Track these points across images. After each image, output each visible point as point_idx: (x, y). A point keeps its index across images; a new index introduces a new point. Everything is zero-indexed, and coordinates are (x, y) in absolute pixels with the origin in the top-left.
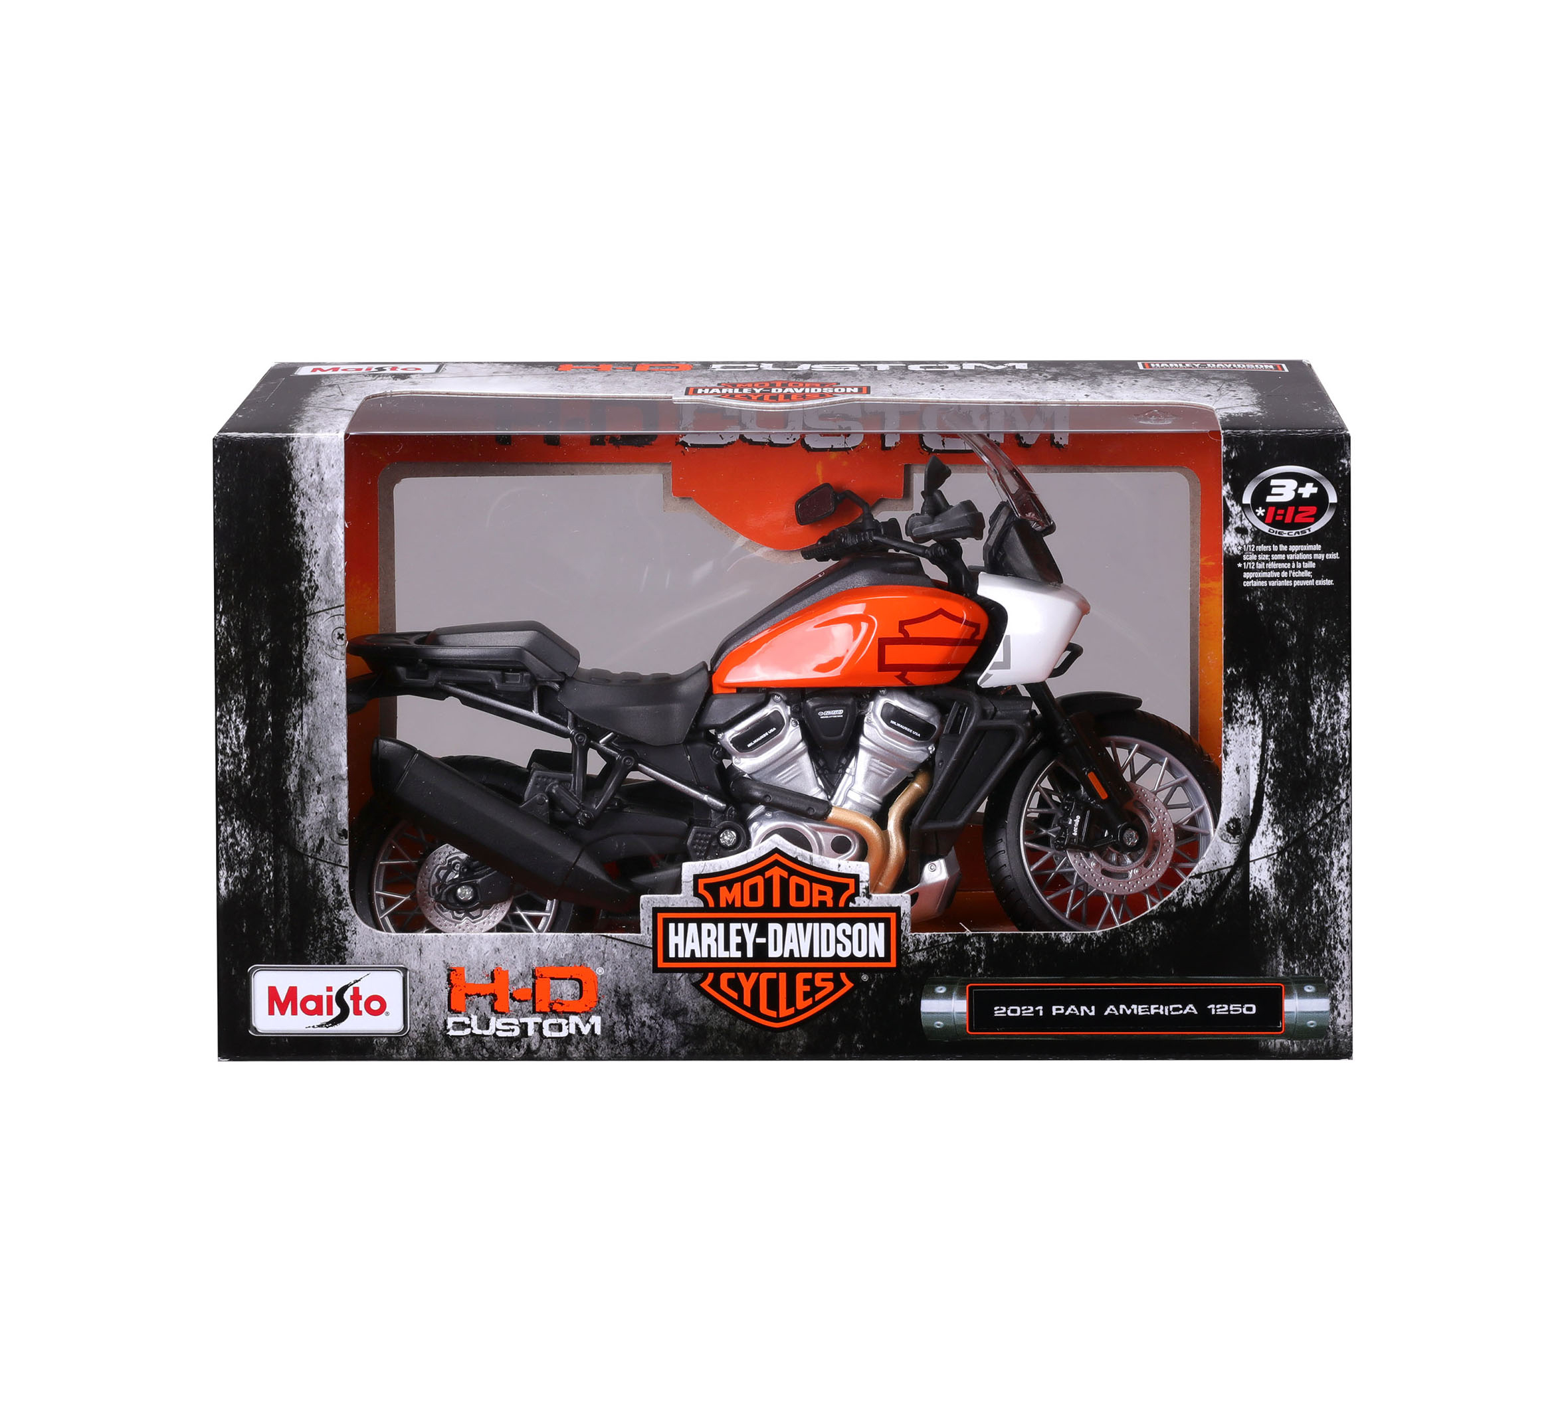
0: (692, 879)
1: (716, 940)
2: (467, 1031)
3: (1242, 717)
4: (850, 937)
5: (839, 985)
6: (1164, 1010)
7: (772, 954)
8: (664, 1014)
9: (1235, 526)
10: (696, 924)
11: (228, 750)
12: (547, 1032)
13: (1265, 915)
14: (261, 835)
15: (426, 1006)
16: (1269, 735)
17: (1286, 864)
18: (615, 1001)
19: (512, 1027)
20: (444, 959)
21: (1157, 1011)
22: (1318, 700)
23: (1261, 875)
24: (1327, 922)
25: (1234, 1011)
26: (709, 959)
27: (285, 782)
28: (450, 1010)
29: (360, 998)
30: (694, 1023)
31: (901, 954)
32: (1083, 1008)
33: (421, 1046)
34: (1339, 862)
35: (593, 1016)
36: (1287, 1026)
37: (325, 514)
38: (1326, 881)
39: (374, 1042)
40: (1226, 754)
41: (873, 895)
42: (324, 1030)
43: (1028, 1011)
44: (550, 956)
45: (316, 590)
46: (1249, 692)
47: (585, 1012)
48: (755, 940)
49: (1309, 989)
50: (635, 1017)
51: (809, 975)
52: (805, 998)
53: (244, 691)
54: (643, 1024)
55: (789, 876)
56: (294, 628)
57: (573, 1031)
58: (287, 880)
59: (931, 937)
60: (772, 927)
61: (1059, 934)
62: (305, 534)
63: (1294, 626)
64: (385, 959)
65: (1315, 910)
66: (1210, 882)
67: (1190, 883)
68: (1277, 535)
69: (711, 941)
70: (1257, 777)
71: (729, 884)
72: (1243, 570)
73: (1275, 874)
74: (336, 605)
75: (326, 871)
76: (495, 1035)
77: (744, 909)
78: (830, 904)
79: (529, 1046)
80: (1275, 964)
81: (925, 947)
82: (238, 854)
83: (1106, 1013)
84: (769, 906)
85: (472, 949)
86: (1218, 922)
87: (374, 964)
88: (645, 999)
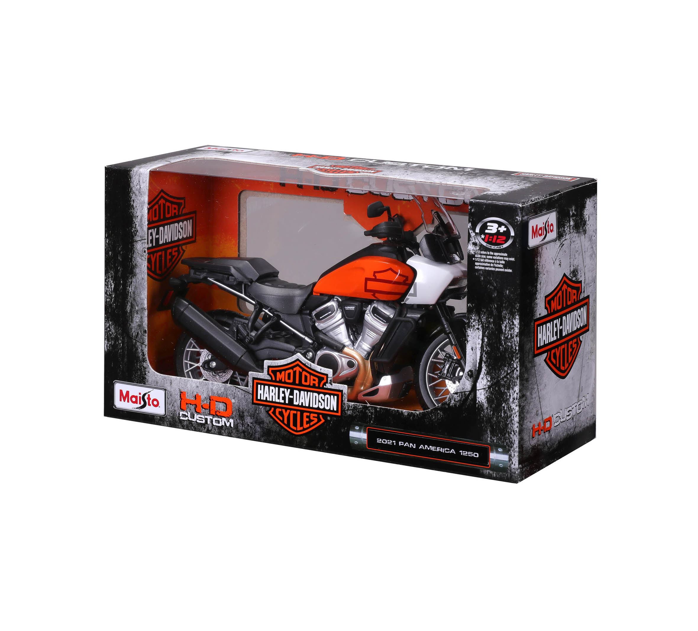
0: (267, 367)
1: (275, 394)
2: (187, 418)
3: (474, 326)
4: (324, 400)
5: (319, 420)
6: (442, 450)
7: (295, 403)
8: (256, 423)
9: (472, 242)
10: (268, 386)
11: (108, 293)
12: (214, 423)
13: (483, 415)
14: (118, 328)
15: (173, 406)
16: (485, 335)
17: (491, 393)
18: (238, 414)
19: (202, 419)
20: (179, 387)
21: (440, 450)
22: (505, 322)
23: (481, 396)
24: (508, 422)
25: (470, 455)
26: (272, 402)
27: (126, 308)
28: (181, 409)
29: (150, 399)
30: (266, 427)
31: (343, 410)
32: (411, 444)
33: (171, 422)
34: (513, 395)
35: (230, 419)
36: (491, 465)
37: (141, 201)
38: (508, 403)
39: (155, 418)
40: (468, 342)
41: (333, 384)
42: (138, 410)
43: (390, 442)
44: (216, 392)
45: (137, 232)
46: (477, 315)
47: (228, 417)
48: (289, 396)
49: (500, 450)
50: (245, 422)
51: (308, 414)
52: (307, 424)
53: (113, 269)
54: (248, 425)
55: (303, 371)
56: (130, 246)
57: (223, 424)
58: (126, 347)
59: (354, 405)
60: (296, 392)
61: (402, 411)
62: (134, 209)
63: (495, 288)
64: (159, 384)
65: (503, 415)
66: (461, 396)
67: (453, 396)
69: (273, 394)
70: (480, 353)
71: (280, 371)
72: (475, 261)
73: (487, 397)
74: (143, 239)
75: (139, 346)
76: (196, 421)
77: (285, 383)
78: (317, 385)
79: (208, 428)
80: (486, 437)
81: (351, 409)
82: (111, 335)
83: (420, 448)
84: (294, 383)
85: (189, 385)
86: (464, 415)
87: (155, 386)
88: (249, 415)
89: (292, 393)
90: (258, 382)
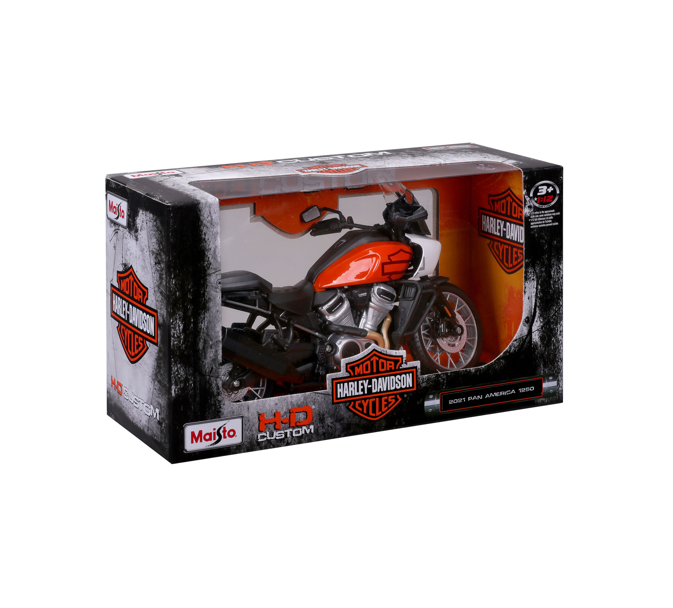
0: (345, 365)
1: (354, 388)
2: (265, 439)
3: (530, 278)
4: (400, 381)
5: (396, 400)
6: (504, 393)
7: (374, 391)
8: (336, 421)
9: (528, 205)
10: (347, 383)
11: (176, 336)
12: (294, 435)
13: (537, 352)
14: (189, 369)
15: (250, 431)
16: (539, 283)
17: (544, 332)
18: (319, 418)
19: (282, 435)
20: (257, 411)
21: (502, 394)
22: (554, 268)
23: (536, 337)
24: (556, 352)
25: (527, 390)
26: (352, 396)
27: (198, 346)
28: (259, 431)
29: (226, 431)
30: (346, 423)
31: (418, 384)
32: (478, 396)
33: (248, 447)
34: (560, 329)
35: (311, 426)
36: (544, 393)
37: (214, 233)
38: (556, 337)
39: (231, 449)
40: (525, 293)
41: (408, 363)
42: (212, 446)
43: (460, 401)
44: (295, 403)
45: (210, 265)
46: (532, 268)
47: (308, 424)
48: (368, 386)
49: (551, 378)
50: (326, 424)
51: (386, 398)
52: (385, 407)
53: (182, 310)
54: (328, 426)
55: (379, 359)
56: (202, 282)
57: (303, 433)
58: (199, 386)
59: (427, 376)
60: (374, 380)
61: (470, 369)
62: (206, 242)
63: (546, 241)
64: (235, 414)
65: (552, 348)
66: (519, 342)
67: (513, 343)
68: (541, 207)
69: (352, 389)
70: (535, 300)
71: (358, 365)
72: (531, 222)
73: (540, 336)
74: (218, 270)
75: (213, 381)
76: (275, 439)
77: (364, 375)
78: (393, 369)
79: (288, 441)
80: (540, 370)
81: (426, 381)
82: (179, 378)
83: (486, 397)
84: (372, 373)
85: (267, 405)
86: (522, 357)
87: (231, 416)
88: (329, 416)
89: (370, 383)
90: (336, 382)
